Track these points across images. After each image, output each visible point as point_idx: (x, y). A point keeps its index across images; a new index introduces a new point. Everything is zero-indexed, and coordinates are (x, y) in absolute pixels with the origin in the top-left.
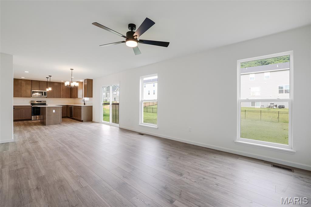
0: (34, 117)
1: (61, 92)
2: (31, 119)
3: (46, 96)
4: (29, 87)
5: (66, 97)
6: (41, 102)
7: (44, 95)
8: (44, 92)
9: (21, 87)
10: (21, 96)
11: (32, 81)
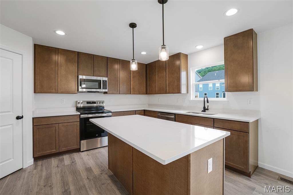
0: (87, 144)
1: (132, 82)
2: (80, 149)
3: (107, 90)
4: (74, 68)
5: (140, 93)
6: (94, 103)
7: (103, 89)
8: (103, 81)
9: (56, 68)
10: (57, 92)
11: (79, 53)
